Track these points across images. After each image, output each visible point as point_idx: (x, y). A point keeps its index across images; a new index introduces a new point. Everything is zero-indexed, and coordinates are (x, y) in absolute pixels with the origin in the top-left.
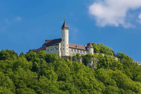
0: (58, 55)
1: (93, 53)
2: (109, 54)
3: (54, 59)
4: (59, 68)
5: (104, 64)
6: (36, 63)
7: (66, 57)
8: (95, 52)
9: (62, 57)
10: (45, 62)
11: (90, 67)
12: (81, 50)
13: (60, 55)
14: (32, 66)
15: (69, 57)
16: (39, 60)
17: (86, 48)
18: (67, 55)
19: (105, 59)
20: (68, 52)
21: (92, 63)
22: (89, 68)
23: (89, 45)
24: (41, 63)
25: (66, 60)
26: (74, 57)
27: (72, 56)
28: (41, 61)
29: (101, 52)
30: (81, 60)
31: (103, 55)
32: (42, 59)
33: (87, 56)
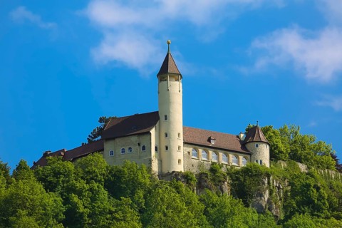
0: (149, 170)
1: (266, 162)
2: (320, 165)
3: (134, 185)
4: (158, 215)
5: (308, 202)
6: (75, 199)
7: (176, 175)
8: (274, 156)
9: (161, 175)
10: (104, 194)
11: (261, 211)
12: (226, 151)
13: (155, 167)
14: (64, 209)
15: (186, 177)
16: (87, 187)
17: (244, 144)
18: (180, 168)
19: (311, 181)
20: (181, 159)
21: (266, 196)
22: (256, 216)
23: (251, 132)
24: (93, 199)
25: (177, 188)
26: (201, 176)
27: (195, 171)
28: (91, 190)
29: (295, 157)
30: (226, 188)
31: (302, 167)
32: (95, 185)
33: (246, 171)
